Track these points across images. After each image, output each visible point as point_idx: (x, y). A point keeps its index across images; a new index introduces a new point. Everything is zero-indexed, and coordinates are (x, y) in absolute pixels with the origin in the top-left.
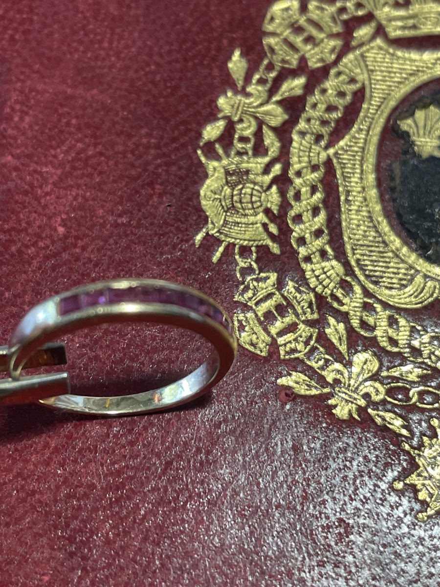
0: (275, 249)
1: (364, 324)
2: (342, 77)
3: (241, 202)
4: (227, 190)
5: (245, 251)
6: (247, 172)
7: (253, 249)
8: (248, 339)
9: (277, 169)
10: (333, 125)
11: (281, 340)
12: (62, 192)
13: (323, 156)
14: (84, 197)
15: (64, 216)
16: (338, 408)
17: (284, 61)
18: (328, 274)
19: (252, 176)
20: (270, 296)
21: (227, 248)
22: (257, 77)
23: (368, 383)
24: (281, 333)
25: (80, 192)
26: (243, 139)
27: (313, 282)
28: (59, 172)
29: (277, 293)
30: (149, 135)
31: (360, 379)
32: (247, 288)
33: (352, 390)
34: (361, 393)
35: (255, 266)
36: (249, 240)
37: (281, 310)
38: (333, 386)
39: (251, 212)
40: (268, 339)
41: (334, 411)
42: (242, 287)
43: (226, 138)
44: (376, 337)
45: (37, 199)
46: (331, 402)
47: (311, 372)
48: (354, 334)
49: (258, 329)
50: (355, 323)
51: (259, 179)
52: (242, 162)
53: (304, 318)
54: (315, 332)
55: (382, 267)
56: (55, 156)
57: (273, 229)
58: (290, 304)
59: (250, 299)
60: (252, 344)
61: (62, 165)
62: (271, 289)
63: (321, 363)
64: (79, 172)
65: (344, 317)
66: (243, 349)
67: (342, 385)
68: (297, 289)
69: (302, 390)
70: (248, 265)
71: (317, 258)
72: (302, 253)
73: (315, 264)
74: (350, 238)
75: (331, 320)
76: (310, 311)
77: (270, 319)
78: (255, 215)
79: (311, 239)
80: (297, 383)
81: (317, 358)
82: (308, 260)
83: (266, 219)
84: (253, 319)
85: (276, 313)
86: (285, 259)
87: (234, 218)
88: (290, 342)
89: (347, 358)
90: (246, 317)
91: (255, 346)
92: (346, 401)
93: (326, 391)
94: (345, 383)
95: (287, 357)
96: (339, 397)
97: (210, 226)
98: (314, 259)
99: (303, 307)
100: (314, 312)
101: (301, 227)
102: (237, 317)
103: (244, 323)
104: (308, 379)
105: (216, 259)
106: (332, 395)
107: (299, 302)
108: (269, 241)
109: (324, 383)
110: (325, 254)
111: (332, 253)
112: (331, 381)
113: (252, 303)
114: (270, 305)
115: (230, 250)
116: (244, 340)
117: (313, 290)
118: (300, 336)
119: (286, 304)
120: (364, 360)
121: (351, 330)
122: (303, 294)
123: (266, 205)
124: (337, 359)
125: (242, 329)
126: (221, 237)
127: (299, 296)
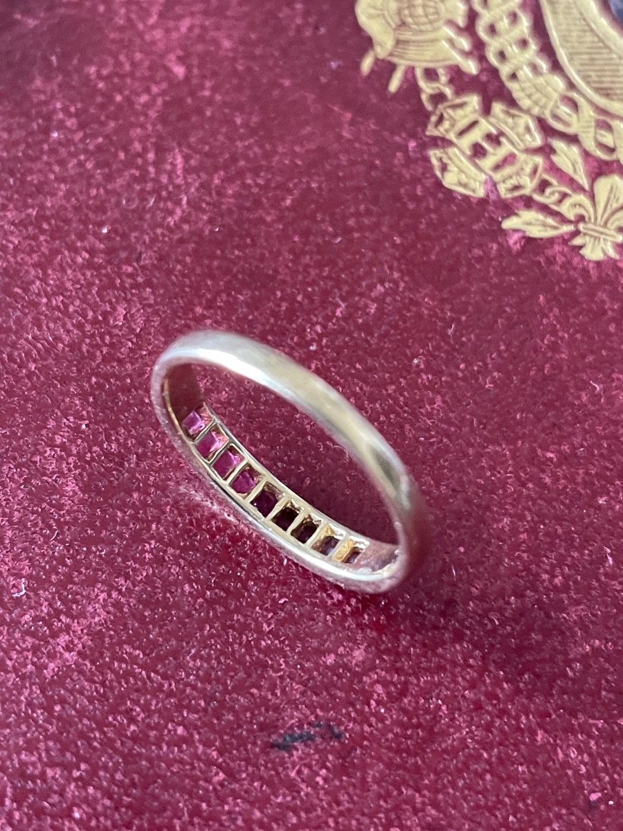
1: (602, 146)
3: (411, 16)
5: (431, 74)
7: (441, 71)
8: (455, 180)
11: (497, 177)
15: (180, 52)
16: (588, 248)
18: (543, 91)
20: (474, 124)
21: (406, 73)
23: (619, 216)
24: (497, 167)
27: (525, 103)
29: (483, 121)
31: (609, 211)
32: (441, 119)
33: (600, 225)
34: (614, 227)
35: (448, 91)
37: (494, 139)
38: (575, 223)
39: (428, 27)
40: (483, 177)
41: (581, 252)
42: (434, 118)
45: (140, 35)
46: (577, 241)
49: (466, 163)
50: (590, 145)
53: (522, 146)
54: (539, 160)
57: (465, 44)
58: (501, 134)
59: (448, 130)
60: (460, 184)
62: (472, 117)
63: (557, 196)
65: (573, 139)
66: (450, 192)
67: (587, 219)
68: (508, 113)
69: (536, 232)
70: (438, 91)
71: (525, 72)
72: (505, 70)
73: (524, 82)
74: (562, 46)
75: (559, 144)
76: (528, 137)
77: (478, 151)
78: (435, 30)
79: (513, 50)
80: (529, 224)
81: (548, 191)
82: (514, 76)
83: (449, 32)
84: (455, 154)
85: (485, 145)
86: (484, 78)
87: (407, 35)
88: (510, 177)
89: (587, 187)
90: (447, 154)
91: (465, 186)
92: (595, 238)
93: (567, 229)
94: (590, 218)
95: (509, 196)
96: (585, 234)
97: (378, 49)
98: (520, 74)
99: (518, 134)
100: (534, 139)
101: (497, 38)
102: (434, 155)
103: (445, 160)
104: (541, 217)
105: (394, 85)
106: (576, 233)
107: (512, 129)
108: (458, 59)
109: (564, 220)
110: (535, 68)
111: (544, 65)
112: (572, 218)
113: (452, 136)
114: (476, 136)
115: (410, 76)
116: (450, 180)
117: (528, 112)
118: (522, 169)
119: (494, 131)
120: (609, 187)
121: (586, 154)
122: (516, 119)
123: (445, 15)
124: (574, 191)
125: (444, 168)
126: (395, 60)
127: (510, 120)
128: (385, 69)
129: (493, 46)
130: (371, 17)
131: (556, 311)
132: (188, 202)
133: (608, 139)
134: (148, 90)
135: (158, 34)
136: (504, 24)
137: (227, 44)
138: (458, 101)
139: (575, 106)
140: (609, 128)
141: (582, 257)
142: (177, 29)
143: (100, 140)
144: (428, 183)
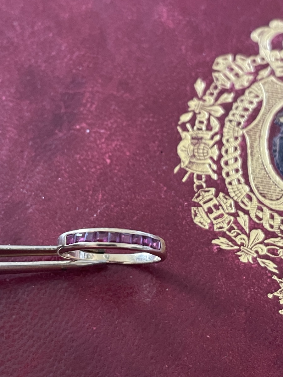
0: (215, 177)
1: (257, 217)
2: (252, 95)
3: (198, 152)
4: (192, 147)
5: (199, 177)
6: (201, 138)
7: (203, 176)
8: (199, 220)
9: (217, 138)
10: (246, 117)
11: (215, 222)
12: (109, 143)
13: (241, 133)
14: (120, 145)
15: (110, 154)
16: (243, 256)
17: (223, 85)
18: (240, 191)
19: (204, 141)
20: (211, 199)
21: (190, 175)
22: (208, 92)
23: (257, 246)
24: (215, 218)
25: (119, 143)
26: (201, 122)
27: (232, 194)
28: (109, 133)
29: (214, 199)
30: (153, 117)
31: (254, 243)
32: (199, 196)
33: (249, 248)
34: (254, 250)
35: (204, 185)
36: (201, 172)
37: (217, 207)
38: (240, 246)
39: (203, 158)
40: (209, 221)
41: (239, 258)
42: (196, 195)
43: (192, 121)
44: (262, 224)
45: (97, 145)
46: (239, 253)
47: (229, 238)
48: (251, 221)
49: (204, 215)
50: (253, 216)
51: (208, 142)
52: (199, 133)
53: (227, 211)
54: (232, 218)
55: (267, 189)
56: (107, 125)
57: (215, 167)
58: (221, 205)
59: (200, 200)
61: (110, 129)
62: (211, 197)
63: (235, 234)
64: (118, 133)
65: (247, 212)
66: (195, 225)
67: (245, 245)
68: (224, 197)
69: (224, 247)
70: (200, 184)
71: (235, 183)
72: (227, 180)
73: (234, 185)
74: (252, 174)
75: (241, 213)
76: (230, 208)
77: (210, 211)
78: (205, 159)
79: (232, 173)
80: (222, 243)
81: (233, 231)
82: (230, 183)
83: (210, 161)
84: (201, 210)
85: (213, 208)
86: (219, 182)
87: (194, 160)
88: (219, 223)
89: (248, 232)
90: (198, 209)
91: (202, 223)
92: (246, 253)
93: (236, 247)
94: (246, 244)
95: (217, 230)
96: (243, 251)
97: (182, 164)
98: (233, 183)
99: (226, 206)
100: (232, 209)
101: (227, 166)
102: (193, 209)
103: (197, 212)
104: (227, 241)
105: (184, 180)
106: (239, 250)
107: (225, 204)
108: (211, 173)
109: (236, 244)
110: (239, 181)
111: (243, 180)
112: (239, 243)
113: (201, 203)
114: (211, 204)
115: (191, 176)
116: (197, 220)
117: (232, 198)
118: (225, 220)
119: (218, 204)
120: (256, 234)
121: (250, 219)
122: (227, 200)
123: (210, 155)
124: (243, 233)
125: (196, 215)
126: (187, 169)
127: (225, 200)
128: (183, 172)
129: (225, 169)
130: (182, 151)
131: (224, 279)
132: (100, 213)
133: (260, 215)
134: (95, 167)
135: (104, 146)
136: (231, 162)
137: (128, 154)
138: (207, 189)
139: (250, 199)
140: (262, 210)
141: (239, 260)
142: (111, 145)
143: (74, 183)
144: (188, 220)
